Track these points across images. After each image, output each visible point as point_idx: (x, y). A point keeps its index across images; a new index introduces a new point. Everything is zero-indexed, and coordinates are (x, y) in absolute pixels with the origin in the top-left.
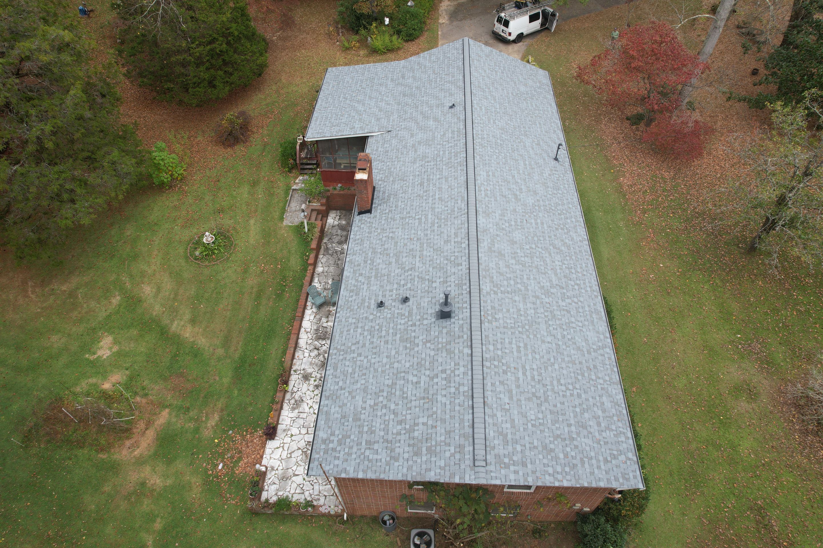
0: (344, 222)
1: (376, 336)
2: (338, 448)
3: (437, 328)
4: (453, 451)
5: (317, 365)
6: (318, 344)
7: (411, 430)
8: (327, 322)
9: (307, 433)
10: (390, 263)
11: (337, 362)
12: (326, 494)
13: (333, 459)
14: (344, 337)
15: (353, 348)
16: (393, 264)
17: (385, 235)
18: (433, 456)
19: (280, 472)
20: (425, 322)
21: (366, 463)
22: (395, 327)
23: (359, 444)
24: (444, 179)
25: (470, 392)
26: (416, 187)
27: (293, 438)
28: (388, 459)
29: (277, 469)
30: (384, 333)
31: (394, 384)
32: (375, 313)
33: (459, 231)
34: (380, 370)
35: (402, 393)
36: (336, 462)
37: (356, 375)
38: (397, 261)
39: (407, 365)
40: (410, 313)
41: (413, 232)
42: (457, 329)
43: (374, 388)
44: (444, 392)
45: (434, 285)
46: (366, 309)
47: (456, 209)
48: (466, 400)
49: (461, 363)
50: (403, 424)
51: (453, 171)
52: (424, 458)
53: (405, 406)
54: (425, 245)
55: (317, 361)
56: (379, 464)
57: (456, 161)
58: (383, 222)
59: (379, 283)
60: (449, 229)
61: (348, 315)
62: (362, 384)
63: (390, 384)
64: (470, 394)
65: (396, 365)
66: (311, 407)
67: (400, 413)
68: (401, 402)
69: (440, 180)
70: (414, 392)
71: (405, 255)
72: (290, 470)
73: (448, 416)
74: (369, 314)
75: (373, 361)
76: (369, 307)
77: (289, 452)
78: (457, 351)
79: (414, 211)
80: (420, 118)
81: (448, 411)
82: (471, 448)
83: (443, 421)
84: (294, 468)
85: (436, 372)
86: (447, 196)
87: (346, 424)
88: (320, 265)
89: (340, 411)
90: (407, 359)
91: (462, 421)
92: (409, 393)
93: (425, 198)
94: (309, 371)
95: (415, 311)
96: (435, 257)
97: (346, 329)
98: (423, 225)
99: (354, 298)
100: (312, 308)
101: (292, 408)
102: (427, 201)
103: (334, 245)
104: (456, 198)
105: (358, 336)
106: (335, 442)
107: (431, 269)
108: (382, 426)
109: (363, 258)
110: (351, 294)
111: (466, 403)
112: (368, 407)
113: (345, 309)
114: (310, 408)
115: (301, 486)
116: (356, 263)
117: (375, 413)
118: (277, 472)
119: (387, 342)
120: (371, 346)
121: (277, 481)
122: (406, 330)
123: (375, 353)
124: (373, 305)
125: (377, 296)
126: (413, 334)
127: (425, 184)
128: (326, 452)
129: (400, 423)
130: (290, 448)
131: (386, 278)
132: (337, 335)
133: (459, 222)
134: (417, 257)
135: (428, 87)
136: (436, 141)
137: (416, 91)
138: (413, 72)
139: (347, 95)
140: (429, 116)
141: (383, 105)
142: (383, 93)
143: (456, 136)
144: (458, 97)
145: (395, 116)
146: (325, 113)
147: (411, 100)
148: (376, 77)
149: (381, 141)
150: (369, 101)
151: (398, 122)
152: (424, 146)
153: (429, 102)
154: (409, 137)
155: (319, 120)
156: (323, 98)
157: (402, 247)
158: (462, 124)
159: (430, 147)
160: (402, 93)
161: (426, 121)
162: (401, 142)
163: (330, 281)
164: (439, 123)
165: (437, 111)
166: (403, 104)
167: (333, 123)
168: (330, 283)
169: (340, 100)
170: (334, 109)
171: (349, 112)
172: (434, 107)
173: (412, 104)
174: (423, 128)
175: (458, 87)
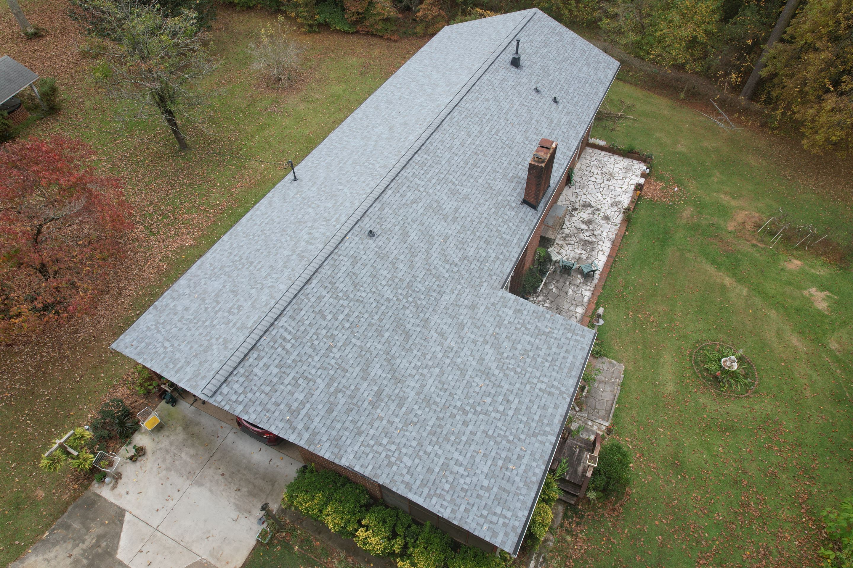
2: (602, 61)
3: (524, 64)
5: (596, 224)
7: (560, 41)
9: (609, 186)
12: (599, 156)
13: (605, 60)
14: (587, 104)
20: (530, 71)
21: (588, 46)
22: (550, 83)
23: (590, 55)
24: (453, 151)
25: (522, 31)
26: (481, 167)
27: (620, 186)
28: (576, 41)
29: (633, 174)
30: (559, 86)
31: (562, 61)
32: (561, 101)
33: (473, 99)
34: (568, 72)
35: (559, 56)
36: (603, 57)
37: (583, 80)
38: (531, 119)
39: (551, 62)
40: (537, 82)
41: (508, 129)
45: (513, 84)
46: (567, 108)
47: (463, 116)
51: (439, 151)
52: (558, 29)
53: (560, 50)
54: (504, 111)
56: (581, 42)
57: (429, 158)
60: (479, 107)
61: (581, 114)
65: (557, 67)
66: (604, 199)
67: (563, 50)
68: (561, 53)
69: (456, 152)
70: (552, 51)
71: (523, 118)
72: (624, 172)
74: (566, 103)
75: (571, 79)
80: (419, 260)
81: (538, 33)
82: (534, 17)
83: (542, 32)
84: (620, 172)
85: (536, 49)
86: (462, 133)
87: (595, 66)
91: (533, 26)
92: (555, 52)
93: (481, 149)
94: (603, 222)
95: (534, 81)
96: (502, 98)
97: (585, 107)
98: (497, 126)
99: (573, 121)
101: (620, 203)
102: (481, 144)
104: (456, 124)
105: (577, 97)
106: (603, 64)
107: (509, 94)
108: (575, 52)
110: (575, 125)
111: (527, 29)
112: (580, 64)
113: (582, 120)
114: (606, 199)
115: (616, 163)
117: (577, 59)
119: (559, 81)
120: (570, 86)
121: (633, 169)
122: (544, 77)
124: (561, 105)
125: (556, 109)
126: (540, 72)
127: (472, 161)
128: (609, 65)
129: (564, 46)
131: (545, 115)
133: (468, 105)
134: (514, 108)
135: (366, 316)
136: (428, 201)
137: (387, 326)
138: (357, 389)
139: (501, 409)
140: (407, 251)
141: (451, 337)
142: (437, 370)
143: (404, 188)
144: (352, 245)
145: (445, 297)
146: (553, 378)
147: (407, 312)
148: (425, 434)
149: (486, 268)
150: (469, 363)
151: (448, 282)
152: (444, 207)
153: (389, 276)
154: (451, 239)
155: (568, 365)
156: (548, 429)
157: (523, 125)
158: (385, 197)
159: (439, 200)
160: (408, 347)
161: (416, 245)
162: (464, 241)
163: (570, 292)
164: (406, 225)
165: (393, 248)
166: (422, 315)
167: (546, 342)
168: (570, 290)
169: (516, 401)
170: (535, 381)
171: (511, 354)
172: (390, 259)
173: (410, 299)
174: (427, 238)
175: (334, 267)
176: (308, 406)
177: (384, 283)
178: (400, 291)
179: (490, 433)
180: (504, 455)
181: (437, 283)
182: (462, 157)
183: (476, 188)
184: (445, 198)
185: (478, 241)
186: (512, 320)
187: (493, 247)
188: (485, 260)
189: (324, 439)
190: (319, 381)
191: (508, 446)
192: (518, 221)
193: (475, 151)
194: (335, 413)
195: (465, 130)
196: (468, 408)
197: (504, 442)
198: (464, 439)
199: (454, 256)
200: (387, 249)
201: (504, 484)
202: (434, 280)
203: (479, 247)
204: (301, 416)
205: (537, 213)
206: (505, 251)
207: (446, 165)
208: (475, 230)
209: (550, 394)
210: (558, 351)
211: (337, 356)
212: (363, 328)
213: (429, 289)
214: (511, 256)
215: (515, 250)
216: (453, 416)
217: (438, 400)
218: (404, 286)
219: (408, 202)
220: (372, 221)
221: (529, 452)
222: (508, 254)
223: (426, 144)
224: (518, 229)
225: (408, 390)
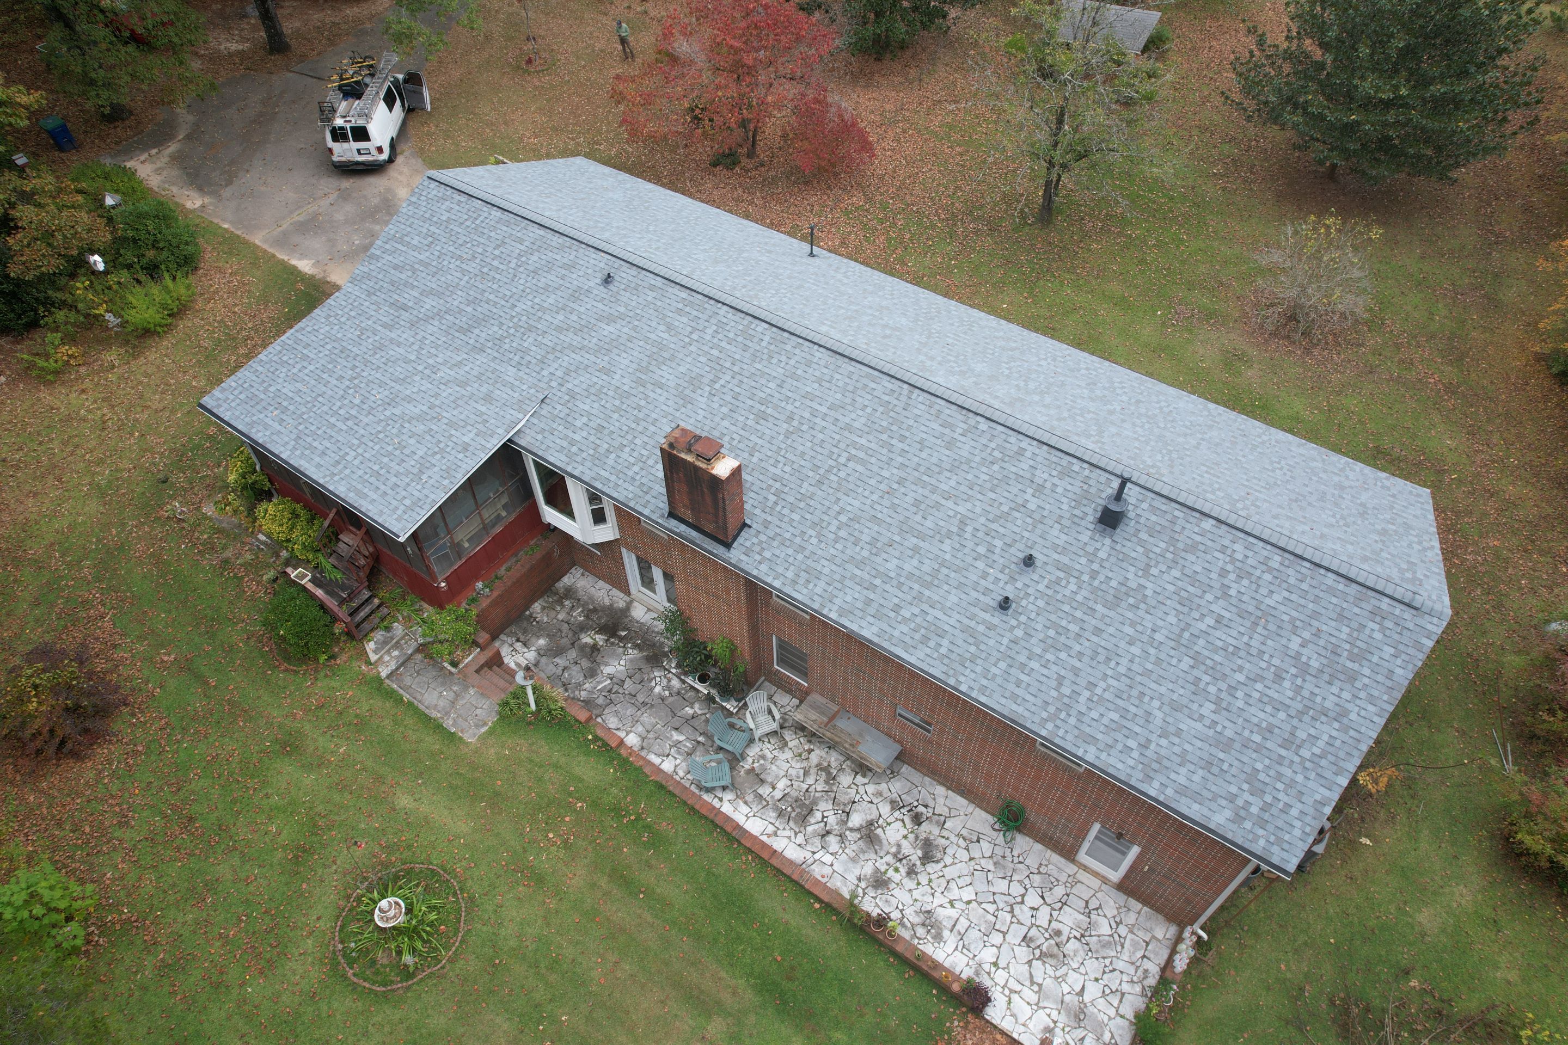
0: (542, 642)
1: (1069, 643)
2: (1268, 799)
3: (1128, 544)
4: (1376, 627)
5: (863, 852)
6: (816, 827)
7: (1304, 670)
8: (774, 788)
9: (1004, 934)
10: (916, 550)
11: (1076, 732)
12: (1139, 954)
13: (1283, 816)
14: (1028, 697)
15: (1066, 691)
16: (921, 544)
17: (833, 528)
18: (1369, 656)
19: (1062, 1019)
20: (1102, 554)
21: (1323, 762)
22: (1075, 604)
23: (1280, 760)
24: (789, 380)
25: (1287, 555)
26: (759, 427)
27: (1002, 963)
28: (1336, 725)
29: (1055, 1022)
30: (1074, 628)
31: (1196, 657)
32: (1014, 623)
33: (943, 416)
34: (1149, 666)
35: (1221, 652)
36: (1294, 812)
37: (1133, 709)
38: (921, 536)
39: (1172, 619)
40: (1066, 569)
41: (872, 482)
42: (1154, 518)
43: (1182, 691)
44: (1264, 591)
45: (1032, 506)
46: (991, 634)
47: (886, 398)
48: (1298, 568)
49: (1226, 542)
50: (1284, 675)
51: (783, 358)
52: (1366, 671)
53: (1251, 658)
54: (925, 478)
55: (854, 847)
56: (1338, 743)
58: (796, 517)
59: (946, 587)
60: (923, 428)
61: (979, 669)
62: (1160, 709)
63: (1191, 662)
64: (1292, 557)
65: (1158, 637)
66: (951, 903)
67: (1260, 672)
68: (1240, 662)
69: (786, 386)
70: (1235, 634)
71: (918, 518)
72: (1067, 998)
73: (1311, 605)
74: (1008, 634)
75: (1121, 669)
76: (991, 627)
77: (1028, 983)
78: (1198, 538)
79: (820, 457)
80: (569, 337)
81: (1302, 602)
82: (1387, 600)
83: (1315, 615)
84: (1066, 989)
85: (1217, 585)
86: (839, 396)
87: (1225, 767)
88: (622, 734)
89: (1192, 768)
90: (1160, 614)
91: (1331, 591)
92: (1230, 640)
93: (805, 428)
94: (868, 869)
95: (1065, 560)
96: (970, 477)
97: (1011, 687)
98: (873, 460)
99: (945, 642)
100: (721, 800)
101: (934, 938)
102: (818, 428)
103: (587, 686)
104: (859, 385)
105: (1045, 672)
106: (1251, 799)
107: (991, 495)
108: (1269, 709)
109: (858, 588)
110: (932, 644)
111: (1303, 570)
112: (1213, 717)
113: (960, 668)
114: (952, 906)
115: (1107, 991)
116: (859, 605)
117: (1234, 710)
118: (1060, 1025)
119: (1098, 631)
120: (1086, 659)
121: (1080, 1033)
122: (1094, 591)
123: (1108, 659)
124: (996, 619)
125: (975, 604)
126: (1114, 583)
127: (769, 411)
128: (1262, 823)
129: (1278, 678)
130: (1021, 980)
131: (944, 571)
132: (1014, 707)
134: (943, 502)
135: (495, 286)
136: (672, 346)
137: (479, 309)
138: (413, 287)
139: (342, 412)
140: (583, 323)
141: (452, 373)
142: (413, 358)
143: (695, 313)
144: (592, 261)
145: (511, 371)
146: (355, 470)
147: (496, 328)
148: (344, 344)
149: (555, 426)
150: (409, 387)
151: (534, 374)
152: (664, 367)
153: (546, 305)
154: (605, 377)
155: (366, 491)
156: (298, 453)
157: (894, 515)
158: (676, 290)
159: (677, 361)
160: (451, 331)
161: (593, 334)
162: (602, 396)
163: (676, 736)
164: (628, 319)
165: (589, 306)
166: (490, 344)
167: (408, 473)
168: (682, 738)
169: (344, 428)
170: (360, 451)
171: (404, 431)
172: (571, 305)
173: (512, 331)
174: (606, 346)
175: (561, 248)
176: (404, 249)
177: (537, 300)
178: (524, 318)
179: (320, 399)
180: (291, 408)
181: (534, 361)
182: (777, 395)
183: (709, 416)
184: (682, 369)
185: (602, 416)
186: (454, 439)
187: (592, 438)
188: (568, 424)
189: (372, 267)
190: (428, 254)
191: (299, 412)
192: (643, 480)
193: (796, 417)
194: (393, 272)
195: (848, 401)
196: (356, 382)
197: (304, 410)
198: (325, 376)
199: (576, 382)
200: (586, 299)
201: (264, 404)
202: (539, 357)
203: (592, 417)
204: (396, 245)
205: (662, 516)
206: (584, 455)
207: (753, 370)
208: (622, 413)
209: (338, 462)
210: (389, 483)
211: (451, 266)
212: (480, 286)
213: (526, 351)
214: (576, 465)
215: (587, 472)
217: (378, 356)
218: (531, 322)
219: (668, 320)
220: (631, 278)
221: (283, 430)
222: (579, 459)
223: (794, 338)
224: (628, 479)
225: (399, 332)
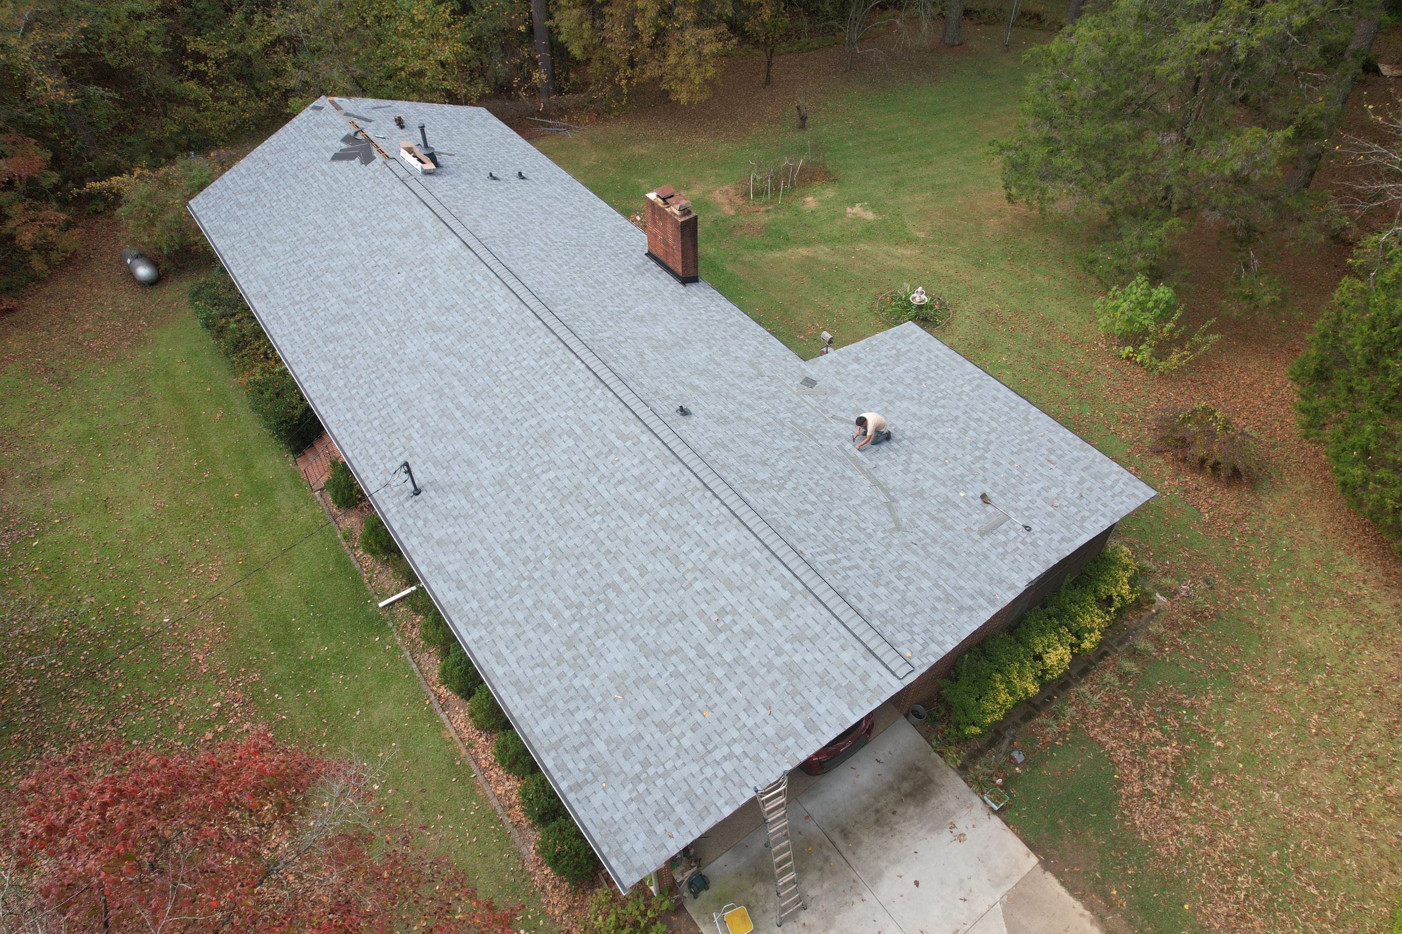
24: (563, 284)
26: (605, 280)
54: (515, 216)
69: (567, 283)
80: (742, 397)
93: (572, 264)
96: (487, 205)
102: (563, 260)
107: (483, 196)
127: (591, 281)
156: (1022, 408)
167: (910, 359)
171: (916, 391)
176: (941, 583)
177: (768, 440)
178: (786, 434)
179: (1015, 450)
180: (1044, 452)
181: (783, 401)
185: (729, 342)
186: (867, 370)
187: (742, 337)
188: (760, 352)
189: (988, 588)
190: (906, 558)
192: (709, 302)
196: (977, 453)
198: (1016, 472)
199: (745, 369)
200: (713, 412)
202: (777, 401)
203: (738, 346)
204: (955, 595)
205: (704, 284)
206: (752, 333)
207: (587, 302)
208: (710, 335)
209: (978, 387)
210: (925, 357)
211: (872, 527)
213: (790, 411)
214: (761, 333)
215: (752, 325)
216: (984, 469)
217: (958, 472)
218: (779, 427)
219: (638, 359)
220: (658, 402)
221: (1046, 433)
222: (758, 334)
224: (721, 307)
225: (936, 492)
